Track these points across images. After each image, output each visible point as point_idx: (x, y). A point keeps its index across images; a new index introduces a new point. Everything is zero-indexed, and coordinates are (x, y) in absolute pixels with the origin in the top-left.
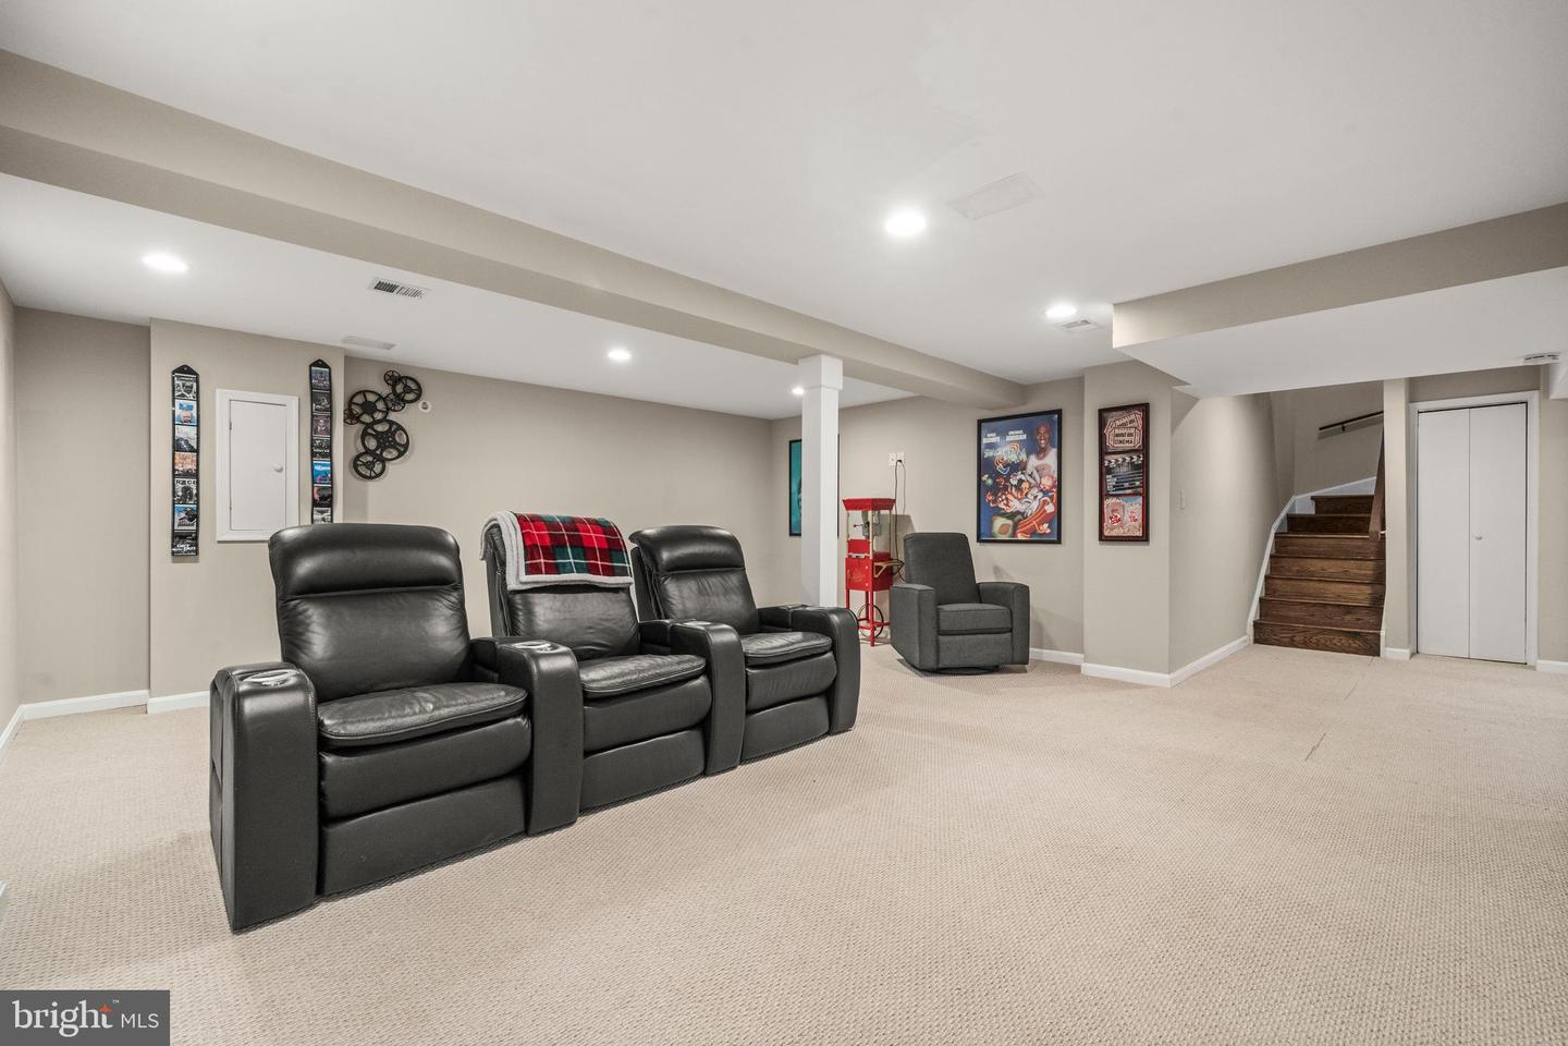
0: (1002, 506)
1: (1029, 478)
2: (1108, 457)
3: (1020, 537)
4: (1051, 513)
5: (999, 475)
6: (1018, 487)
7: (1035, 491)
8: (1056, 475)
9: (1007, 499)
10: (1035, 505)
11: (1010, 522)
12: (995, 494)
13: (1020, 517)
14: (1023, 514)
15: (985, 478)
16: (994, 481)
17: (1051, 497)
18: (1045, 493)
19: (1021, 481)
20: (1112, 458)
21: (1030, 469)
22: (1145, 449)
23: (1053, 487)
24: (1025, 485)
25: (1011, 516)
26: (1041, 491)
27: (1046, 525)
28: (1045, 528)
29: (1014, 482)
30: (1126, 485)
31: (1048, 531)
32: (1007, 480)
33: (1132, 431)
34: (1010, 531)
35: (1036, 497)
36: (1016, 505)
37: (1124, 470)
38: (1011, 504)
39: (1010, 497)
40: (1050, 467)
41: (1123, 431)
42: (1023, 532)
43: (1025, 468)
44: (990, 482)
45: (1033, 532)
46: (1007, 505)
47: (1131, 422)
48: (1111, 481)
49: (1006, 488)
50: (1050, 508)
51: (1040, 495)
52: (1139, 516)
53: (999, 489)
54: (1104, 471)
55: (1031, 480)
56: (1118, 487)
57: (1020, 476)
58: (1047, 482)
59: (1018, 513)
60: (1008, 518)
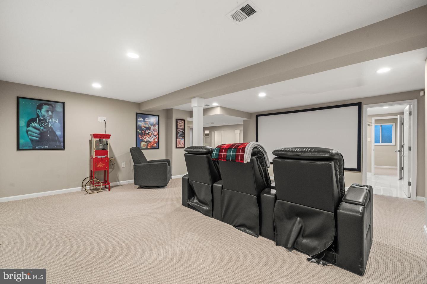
0: (144, 139)
1: (151, 132)
2: (178, 130)
3: (149, 148)
4: (157, 141)
5: (143, 130)
6: (148, 134)
7: (153, 135)
8: (158, 132)
9: (145, 137)
10: (153, 139)
11: (146, 144)
12: (142, 135)
13: (148, 142)
14: (149, 141)
15: (138, 130)
16: (141, 131)
17: (157, 137)
18: (155, 136)
19: (149, 132)
20: (179, 130)
21: (152, 129)
22: (184, 129)
23: (157, 135)
24: (150, 134)
25: (146, 142)
26: (154, 135)
27: (155, 144)
28: (155, 145)
29: (147, 133)
30: (181, 136)
31: (156, 146)
32: (145, 131)
33: (182, 125)
34: (146, 146)
35: (153, 137)
36: (148, 139)
37: (181, 133)
38: (146, 138)
39: (146, 136)
40: (156, 129)
41: (181, 125)
42: (150, 146)
43: (150, 129)
44: (140, 132)
45: (152, 146)
46: (145, 139)
47: (182, 123)
48: (179, 135)
49: (145, 134)
50: (156, 140)
51: (154, 136)
52: (183, 143)
53: (143, 134)
54: (177, 133)
55: (152, 132)
56: (180, 136)
57: (149, 131)
58: (156, 133)
59: (148, 141)
60: (145, 142)
